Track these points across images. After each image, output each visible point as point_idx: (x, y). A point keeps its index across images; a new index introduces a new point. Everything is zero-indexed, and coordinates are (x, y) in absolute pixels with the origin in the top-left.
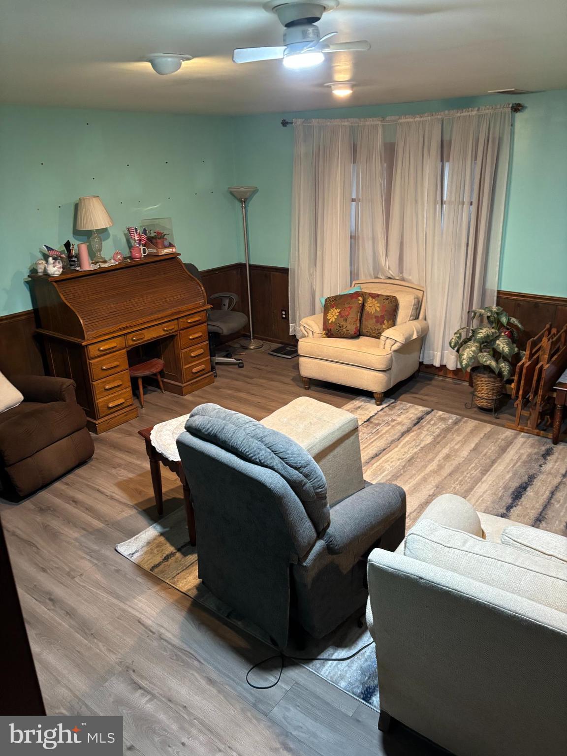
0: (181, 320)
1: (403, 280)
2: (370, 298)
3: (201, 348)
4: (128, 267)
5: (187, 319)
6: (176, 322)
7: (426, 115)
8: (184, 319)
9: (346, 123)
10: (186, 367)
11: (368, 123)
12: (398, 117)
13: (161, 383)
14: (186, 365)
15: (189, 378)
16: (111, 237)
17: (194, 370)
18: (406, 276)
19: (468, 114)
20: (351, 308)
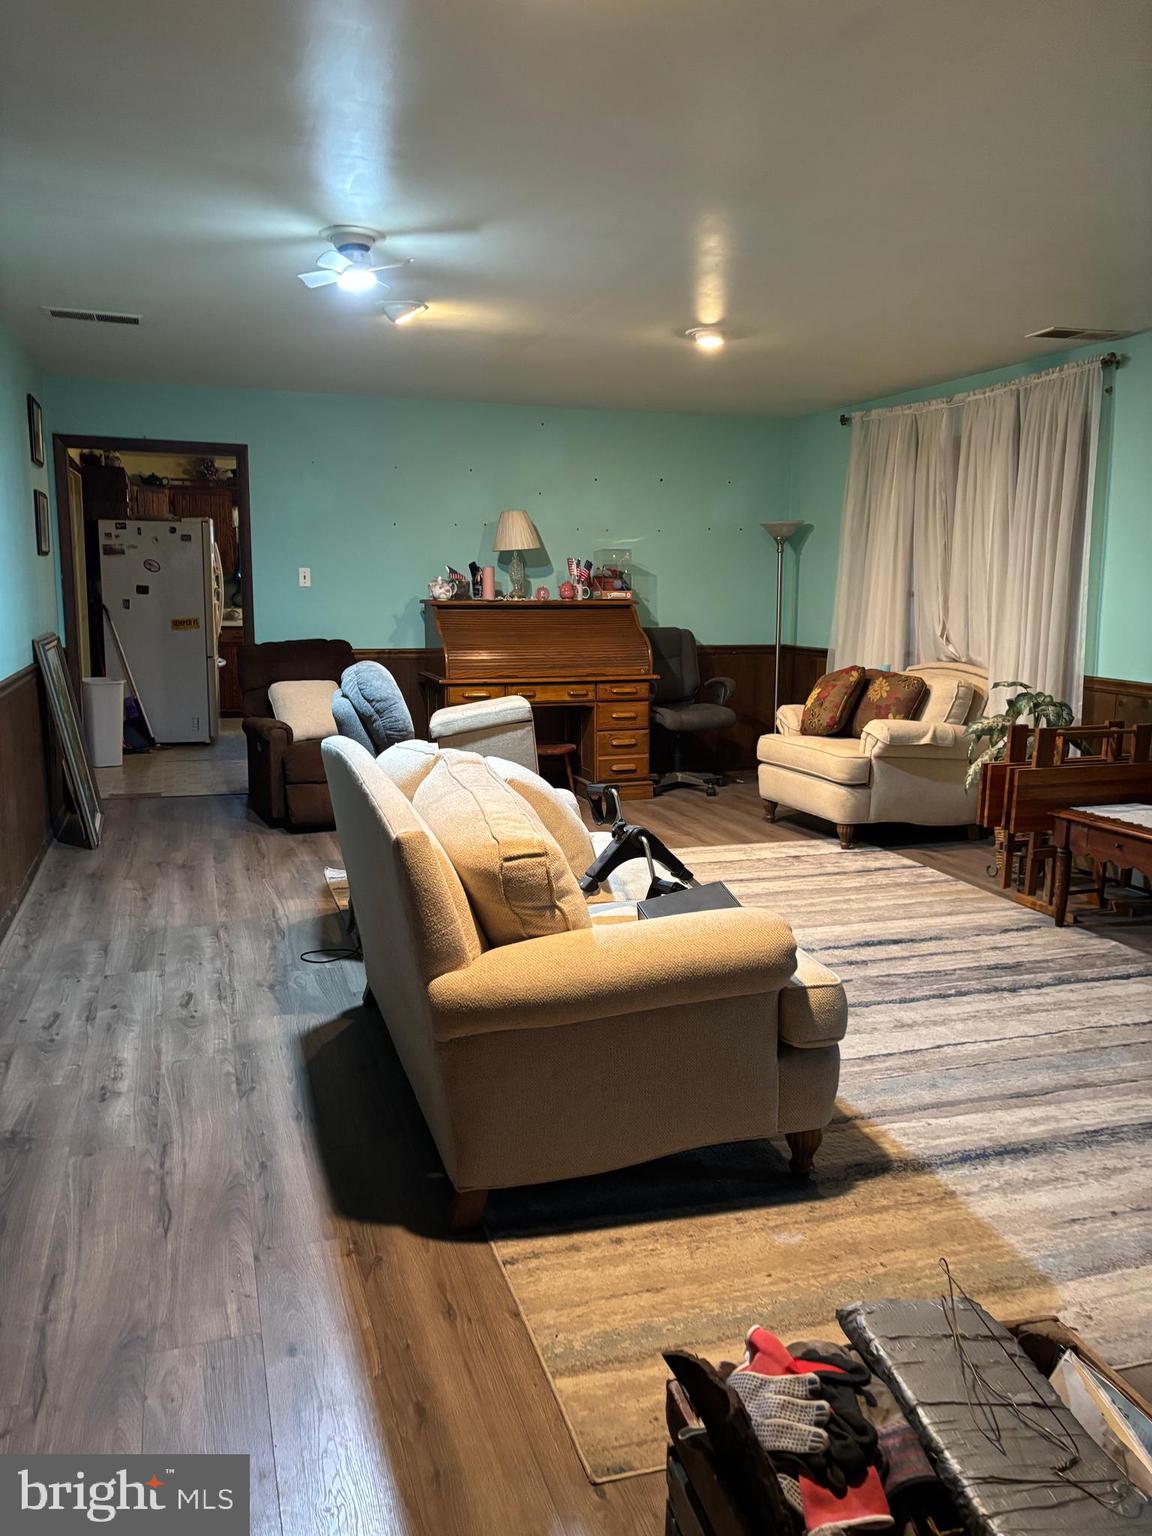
0: (601, 686)
1: (971, 662)
2: (881, 679)
3: (633, 737)
4: (564, 608)
5: (612, 687)
6: (592, 687)
7: (998, 386)
8: (607, 686)
9: (907, 412)
10: (601, 758)
11: (932, 408)
12: (965, 394)
13: (571, 780)
14: (600, 755)
15: (604, 777)
16: (555, 574)
17: (615, 768)
18: (973, 656)
19: (1048, 378)
20: (834, 686)
